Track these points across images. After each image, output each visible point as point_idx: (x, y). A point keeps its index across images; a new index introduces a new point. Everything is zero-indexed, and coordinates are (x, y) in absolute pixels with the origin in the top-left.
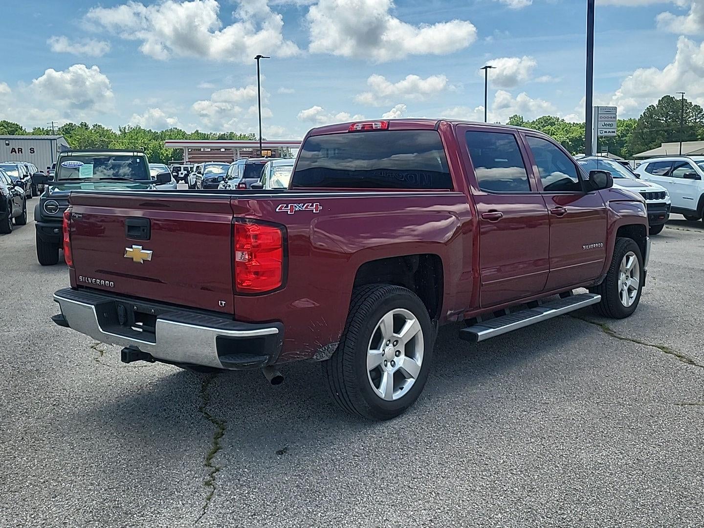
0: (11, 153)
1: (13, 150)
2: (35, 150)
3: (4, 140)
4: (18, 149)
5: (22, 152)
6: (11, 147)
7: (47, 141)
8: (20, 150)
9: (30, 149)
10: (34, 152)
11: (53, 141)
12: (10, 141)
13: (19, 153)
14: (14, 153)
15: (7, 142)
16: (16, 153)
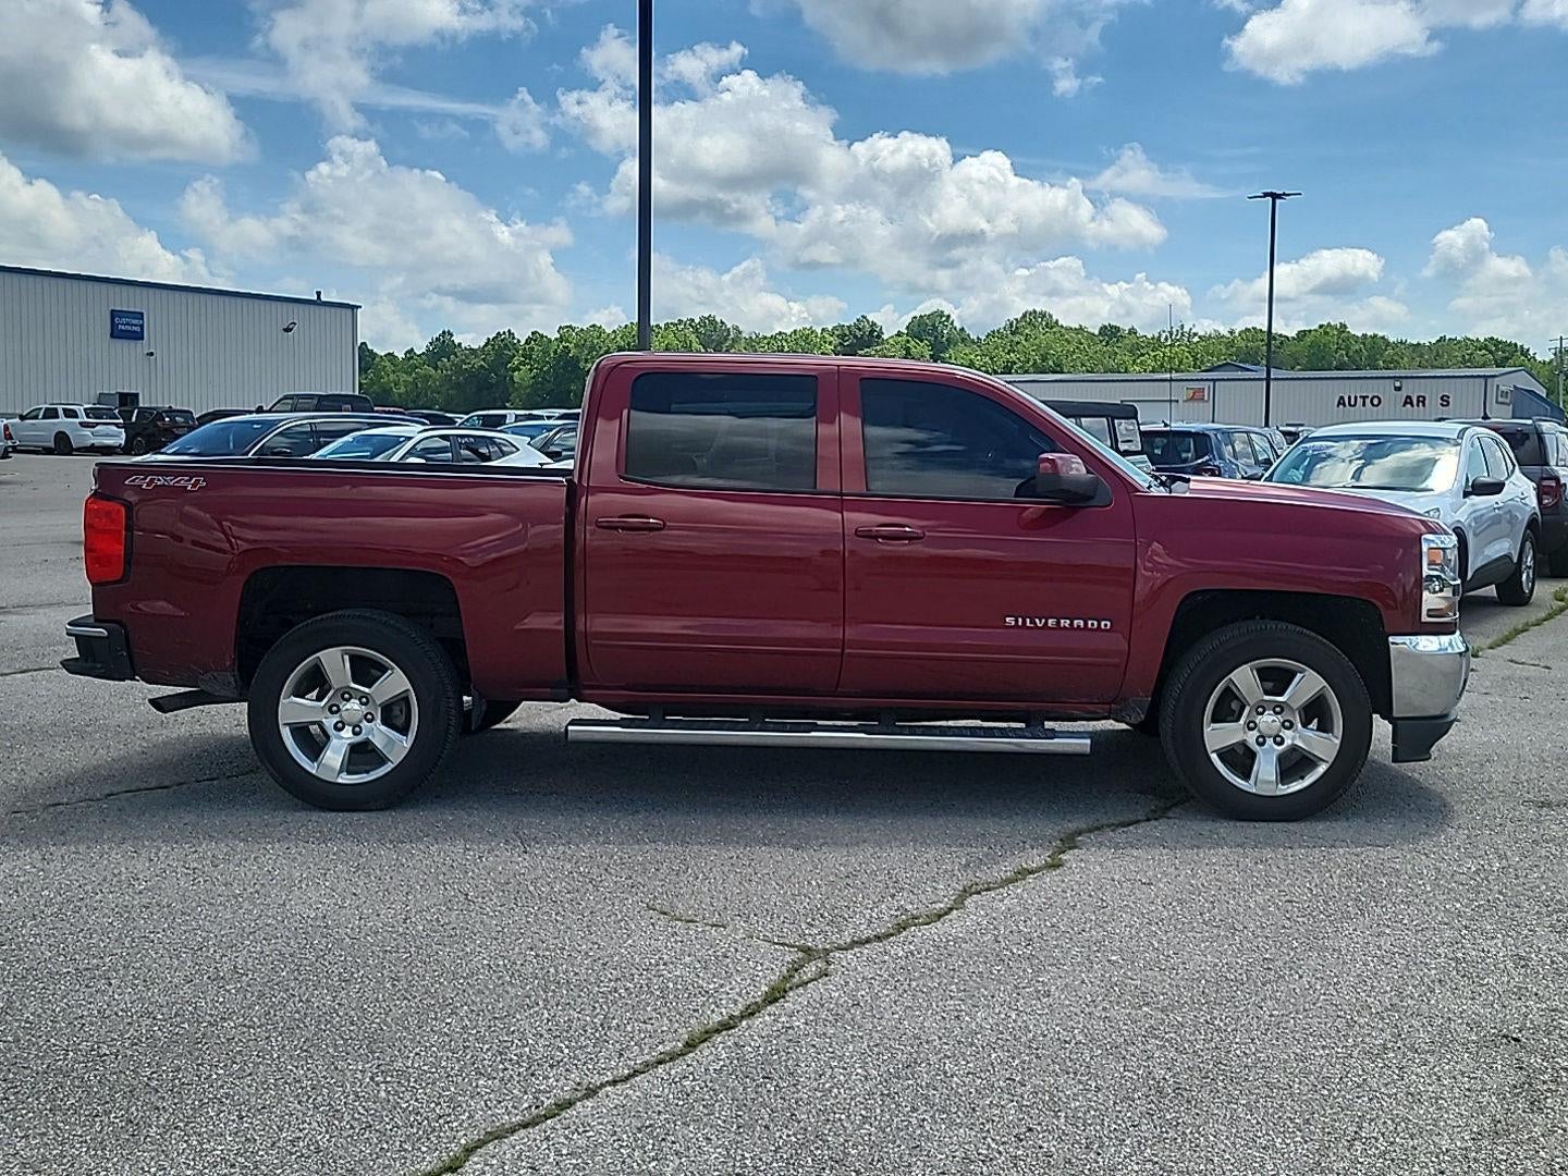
0: (1404, 405)
1: (1408, 401)
2: (1450, 400)
3: (1392, 381)
4: (1418, 397)
5: (1424, 405)
6: (1404, 393)
7: (1477, 380)
8: (1422, 400)
9: (1442, 398)
10: (1448, 403)
11: (1489, 380)
12: (1404, 381)
13: (1418, 405)
14: (1409, 406)
15: (1398, 384)
16: (1412, 406)
